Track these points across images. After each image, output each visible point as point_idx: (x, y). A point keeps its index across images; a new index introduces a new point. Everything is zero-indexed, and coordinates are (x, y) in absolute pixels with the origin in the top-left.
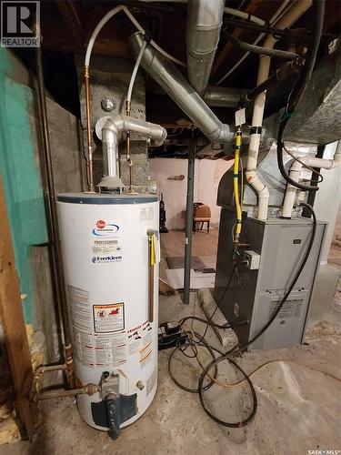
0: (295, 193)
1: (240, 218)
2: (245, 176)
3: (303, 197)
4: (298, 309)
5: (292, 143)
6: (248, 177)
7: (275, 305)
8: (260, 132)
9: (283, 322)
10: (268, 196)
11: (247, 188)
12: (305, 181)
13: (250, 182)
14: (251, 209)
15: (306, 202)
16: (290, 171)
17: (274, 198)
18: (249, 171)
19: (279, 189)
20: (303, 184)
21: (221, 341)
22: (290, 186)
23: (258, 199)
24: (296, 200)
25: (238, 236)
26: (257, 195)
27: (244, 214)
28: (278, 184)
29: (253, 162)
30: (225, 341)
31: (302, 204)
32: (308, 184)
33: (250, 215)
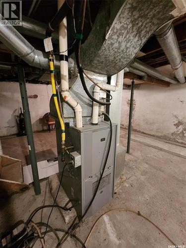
0: (98, 107)
1: (63, 128)
2: (61, 95)
3: (103, 109)
4: (109, 179)
5: (92, 73)
6: (63, 96)
7: (95, 185)
8: (67, 60)
9: (102, 192)
10: (81, 110)
11: (65, 105)
12: (103, 99)
13: (66, 100)
14: (72, 120)
15: (105, 112)
16: (93, 92)
17: (86, 111)
18: (64, 91)
19: (88, 105)
20: (102, 101)
21: (64, 220)
22: (94, 103)
23: (75, 112)
24: (99, 111)
25: (63, 142)
26: (74, 110)
27: (67, 125)
28: (87, 101)
29: (65, 84)
30: (67, 219)
31: (103, 114)
32: (105, 101)
33: (71, 125)
